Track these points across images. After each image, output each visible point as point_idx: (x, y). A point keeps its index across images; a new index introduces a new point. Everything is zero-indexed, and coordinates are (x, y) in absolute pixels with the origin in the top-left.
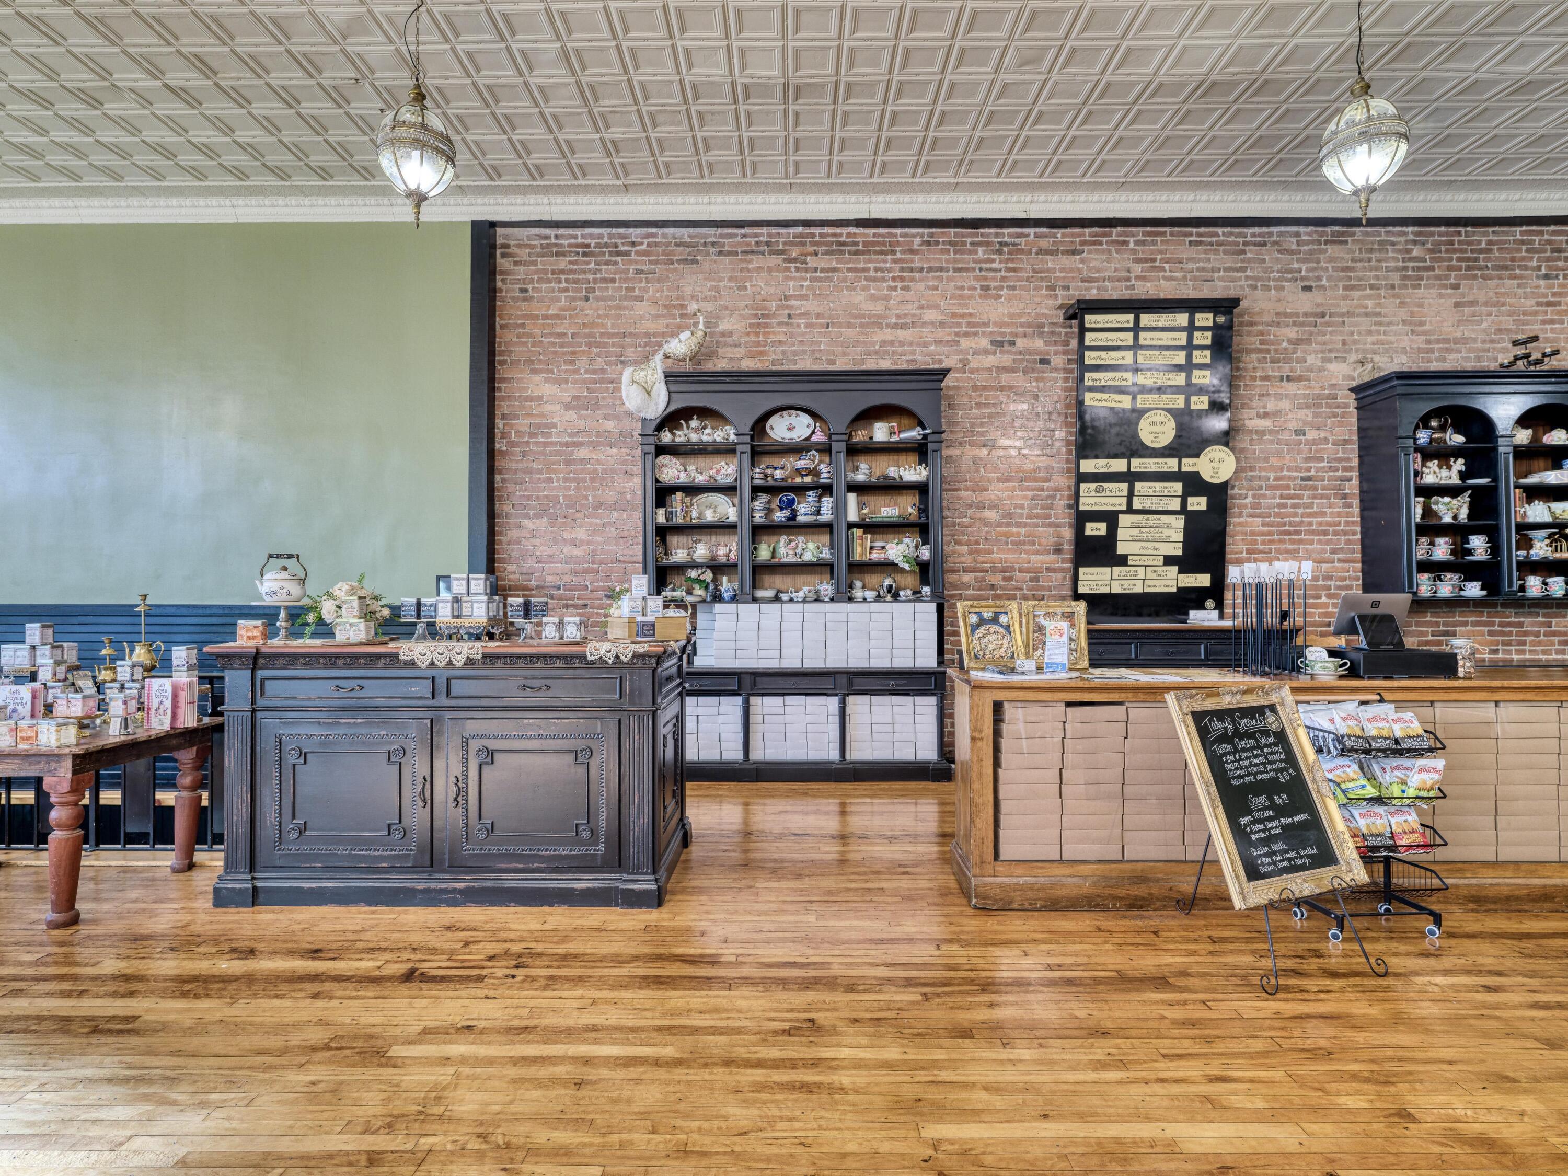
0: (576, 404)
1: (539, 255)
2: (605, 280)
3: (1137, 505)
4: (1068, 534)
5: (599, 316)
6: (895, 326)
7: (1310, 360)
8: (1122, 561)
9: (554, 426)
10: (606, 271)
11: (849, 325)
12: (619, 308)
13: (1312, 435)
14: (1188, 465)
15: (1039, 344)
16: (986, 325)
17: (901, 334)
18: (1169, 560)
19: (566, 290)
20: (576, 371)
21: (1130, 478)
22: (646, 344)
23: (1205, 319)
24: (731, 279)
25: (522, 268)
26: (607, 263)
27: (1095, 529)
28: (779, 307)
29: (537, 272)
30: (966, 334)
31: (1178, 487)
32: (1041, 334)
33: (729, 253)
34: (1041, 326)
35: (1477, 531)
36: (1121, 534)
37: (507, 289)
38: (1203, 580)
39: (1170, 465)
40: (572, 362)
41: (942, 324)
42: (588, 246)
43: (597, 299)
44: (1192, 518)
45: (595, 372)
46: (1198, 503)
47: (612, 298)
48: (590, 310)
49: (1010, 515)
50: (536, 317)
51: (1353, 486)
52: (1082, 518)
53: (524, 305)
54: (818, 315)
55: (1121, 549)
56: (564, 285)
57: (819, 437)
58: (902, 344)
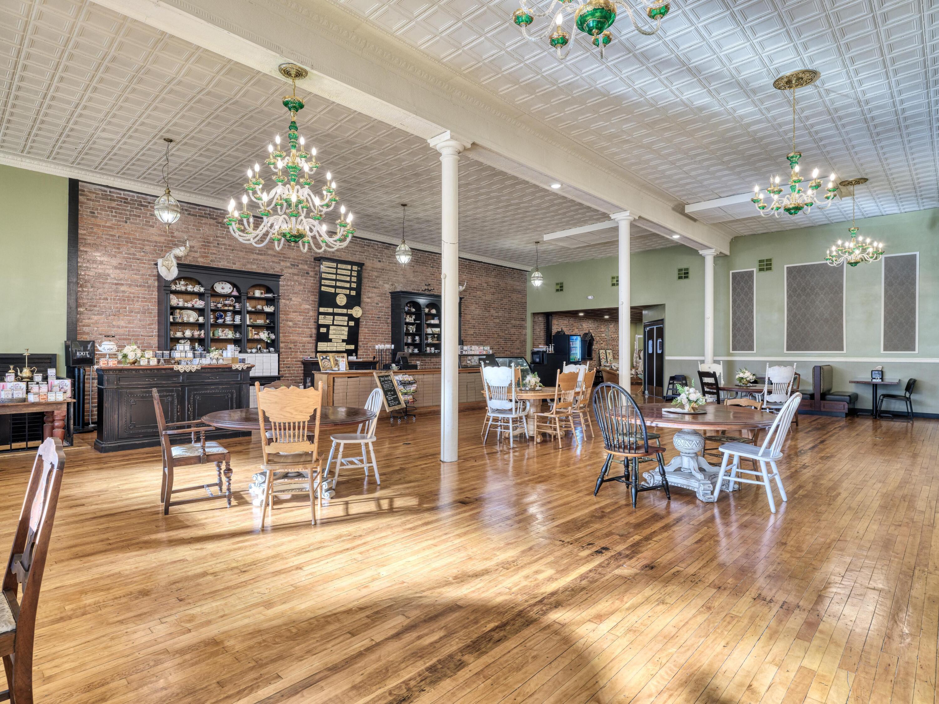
0: (119, 267)
1: (100, 198)
2: (135, 216)
3: (335, 323)
4: (314, 331)
5: (132, 231)
6: (258, 254)
7: (380, 282)
8: (330, 340)
9: (109, 275)
10: (135, 212)
11: (241, 251)
12: (143, 229)
13: (380, 305)
14: (350, 311)
15: (306, 267)
16: (289, 258)
17: (260, 257)
18: (343, 341)
19: (116, 216)
20: (121, 253)
21: (334, 314)
22: (155, 246)
23: (355, 268)
24: (194, 225)
25: (91, 203)
26: (136, 208)
27: (323, 330)
28: (214, 240)
29: (100, 205)
30: (283, 261)
31: (346, 318)
32: (307, 264)
33: (193, 215)
34: (307, 261)
35: (417, 335)
36: (331, 332)
37: (83, 212)
38: (352, 347)
39: (344, 311)
40: (119, 248)
41: (274, 256)
42: (127, 199)
43: (131, 223)
44: (350, 328)
45: (130, 254)
46: (352, 323)
47: (139, 224)
48: (128, 227)
49: (296, 324)
50: (100, 226)
51: (389, 321)
52: (319, 326)
53: (93, 219)
54: (229, 246)
55: (330, 337)
56: (114, 214)
57: (235, 293)
58: (260, 260)
